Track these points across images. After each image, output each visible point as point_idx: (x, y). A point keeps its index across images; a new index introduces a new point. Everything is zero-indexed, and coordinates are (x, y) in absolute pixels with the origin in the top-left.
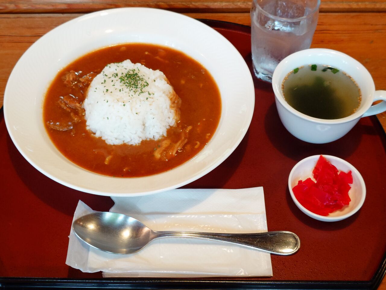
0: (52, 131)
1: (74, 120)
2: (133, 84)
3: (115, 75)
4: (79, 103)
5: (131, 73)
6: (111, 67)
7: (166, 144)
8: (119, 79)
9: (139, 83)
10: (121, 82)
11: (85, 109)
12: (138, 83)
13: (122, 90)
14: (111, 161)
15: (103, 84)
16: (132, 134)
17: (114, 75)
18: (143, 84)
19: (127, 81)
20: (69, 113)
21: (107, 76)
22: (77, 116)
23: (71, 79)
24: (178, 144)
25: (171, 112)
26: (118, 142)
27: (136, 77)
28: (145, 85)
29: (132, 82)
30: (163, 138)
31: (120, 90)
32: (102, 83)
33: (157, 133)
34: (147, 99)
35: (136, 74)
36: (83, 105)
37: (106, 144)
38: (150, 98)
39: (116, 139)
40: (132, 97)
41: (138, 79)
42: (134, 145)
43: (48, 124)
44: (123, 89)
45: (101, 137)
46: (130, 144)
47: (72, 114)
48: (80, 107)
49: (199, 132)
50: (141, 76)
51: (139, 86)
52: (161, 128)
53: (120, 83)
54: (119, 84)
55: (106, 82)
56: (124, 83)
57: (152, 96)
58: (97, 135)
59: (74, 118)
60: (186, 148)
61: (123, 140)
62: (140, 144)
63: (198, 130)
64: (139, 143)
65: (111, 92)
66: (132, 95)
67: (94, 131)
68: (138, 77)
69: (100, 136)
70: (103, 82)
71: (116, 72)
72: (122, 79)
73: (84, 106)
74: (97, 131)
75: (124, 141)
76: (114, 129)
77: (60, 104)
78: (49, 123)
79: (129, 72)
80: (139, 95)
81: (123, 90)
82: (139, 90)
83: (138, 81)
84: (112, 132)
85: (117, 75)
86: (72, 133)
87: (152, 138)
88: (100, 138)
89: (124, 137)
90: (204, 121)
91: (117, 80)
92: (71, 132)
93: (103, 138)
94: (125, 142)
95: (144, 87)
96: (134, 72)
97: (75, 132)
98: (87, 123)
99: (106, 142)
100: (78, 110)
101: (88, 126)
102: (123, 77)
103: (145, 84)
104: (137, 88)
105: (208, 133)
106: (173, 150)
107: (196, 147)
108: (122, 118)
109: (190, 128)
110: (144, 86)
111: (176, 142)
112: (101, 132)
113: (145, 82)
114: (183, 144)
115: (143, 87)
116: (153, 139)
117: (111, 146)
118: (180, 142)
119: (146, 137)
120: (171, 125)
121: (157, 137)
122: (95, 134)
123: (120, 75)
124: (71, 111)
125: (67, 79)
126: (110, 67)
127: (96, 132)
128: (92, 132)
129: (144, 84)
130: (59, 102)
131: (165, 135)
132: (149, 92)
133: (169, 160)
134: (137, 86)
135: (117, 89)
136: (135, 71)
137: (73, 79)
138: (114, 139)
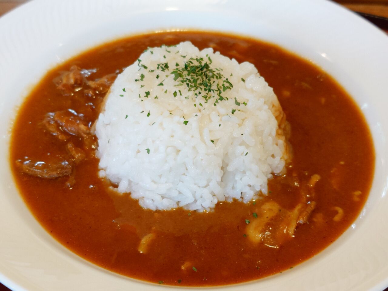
0: (25, 179)
1: (74, 158)
2: (201, 84)
3: (163, 67)
4: (86, 125)
5: (196, 64)
6: (154, 53)
7: (270, 210)
8: (172, 73)
9: (214, 82)
10: (175, 79)
11: (98, 136)
12: (212, 82)
13: (178, 93)
14: (152, 246)
15: (138, 81)
16: (199, 187)
17: (161, 65)
18: (221, 85)
19: (189, 78)
20: (64, 144)
21: (145, 67)
22: (79, 149)
23: (72, 81)
24: (296, 211)
25: (277, 145)
26: (166, 205)
27: (206, 71)
28: (225, 86)
29: (198, 79)
30: (261, 198)
31: (175, 94)
32: (136, 80)
33: (250, 186)
34: (233, 112)
35: (207, 66)
36: (93, 128)
37: (140, 208)
38: (239, 110)
39: (163, 198)
40: (200, 107)
41: (210, 74)
42: (201, 211)
43: (19, 164)
44: (180, 91)
45: (130, 194)
46: (192, 208)
47: (70, 146)
48: (88, 131)
49: (335, 187)
50: (217, 69)
51: (214, 87)
52: (257, 177)
53: (174, 81)
54: (171, 84)
55: (144, 79)
56: (183, 82)
57: (242, 106)
58: (122, 189)
59: (74, 152)
60: (315, 220)
61: (177, 200)
62: (213, 211)
63: (335, 183)
64: (210, 208)
65: (156, 97)
66: (201, 105)
67: (114, 180)
68: (211, 71)
69: (128, 192)
70: (139, 78)
71: (164, 61)
72: (178, 74)
73: (95, 130)
74: (120, 179)
75: (178, 203)
76: (160, 176)
77: (48, 126)
78: (22, 163)
79: (191, 62)
80: (215, 105)
81: (181, 94)
82: (215, 94)
83: (211, 79)
84: (155, 183)
85: (166, 66)
86: (68, 184)
87: (238, 197)
88: (127, 195)
89: (180, 193)
90: (342, 165)
91: (167, 76)
92: (66, 180)
93: (134, 196)
94: (181, 205)
95: (224, 90)
96: (200, 63)
97: (74, 181)
98: (101, 164)
99: (141, 203)
100: (82, 138)
101: (102, 169)
102: (179, 71)
103: (227, 85)
104: (210, 90)
105: (356, 189)
106: (288, 224)
107: (337, 218)
108: (179, 151)
109: (316, 178)
110: (225, 88)
111: (292, 207)
112: (130, 182)
113: (224, 81)
114: (309, 212)
115: (222, 90)
116: (240, 200)
117: (150, 213)
118: (299, 207)
119: (227, 196)
120: (277, 172)
121: (250, 196)
122: (116, 186)
123: (172, 67)
124: (69, 141)
125: (64, 81)
126: (152, 53)
127: (118, 183)
128: (110, 181)
129: (223, 85)
130: (44, 122)
131: (265, 191)
132: (235, 99)
133: (281, 247)
134: (210, 86)
135: (167, 92)
136: (202, 61)
137: (76, 82)
138: (158, 198)
